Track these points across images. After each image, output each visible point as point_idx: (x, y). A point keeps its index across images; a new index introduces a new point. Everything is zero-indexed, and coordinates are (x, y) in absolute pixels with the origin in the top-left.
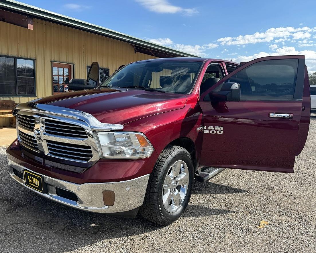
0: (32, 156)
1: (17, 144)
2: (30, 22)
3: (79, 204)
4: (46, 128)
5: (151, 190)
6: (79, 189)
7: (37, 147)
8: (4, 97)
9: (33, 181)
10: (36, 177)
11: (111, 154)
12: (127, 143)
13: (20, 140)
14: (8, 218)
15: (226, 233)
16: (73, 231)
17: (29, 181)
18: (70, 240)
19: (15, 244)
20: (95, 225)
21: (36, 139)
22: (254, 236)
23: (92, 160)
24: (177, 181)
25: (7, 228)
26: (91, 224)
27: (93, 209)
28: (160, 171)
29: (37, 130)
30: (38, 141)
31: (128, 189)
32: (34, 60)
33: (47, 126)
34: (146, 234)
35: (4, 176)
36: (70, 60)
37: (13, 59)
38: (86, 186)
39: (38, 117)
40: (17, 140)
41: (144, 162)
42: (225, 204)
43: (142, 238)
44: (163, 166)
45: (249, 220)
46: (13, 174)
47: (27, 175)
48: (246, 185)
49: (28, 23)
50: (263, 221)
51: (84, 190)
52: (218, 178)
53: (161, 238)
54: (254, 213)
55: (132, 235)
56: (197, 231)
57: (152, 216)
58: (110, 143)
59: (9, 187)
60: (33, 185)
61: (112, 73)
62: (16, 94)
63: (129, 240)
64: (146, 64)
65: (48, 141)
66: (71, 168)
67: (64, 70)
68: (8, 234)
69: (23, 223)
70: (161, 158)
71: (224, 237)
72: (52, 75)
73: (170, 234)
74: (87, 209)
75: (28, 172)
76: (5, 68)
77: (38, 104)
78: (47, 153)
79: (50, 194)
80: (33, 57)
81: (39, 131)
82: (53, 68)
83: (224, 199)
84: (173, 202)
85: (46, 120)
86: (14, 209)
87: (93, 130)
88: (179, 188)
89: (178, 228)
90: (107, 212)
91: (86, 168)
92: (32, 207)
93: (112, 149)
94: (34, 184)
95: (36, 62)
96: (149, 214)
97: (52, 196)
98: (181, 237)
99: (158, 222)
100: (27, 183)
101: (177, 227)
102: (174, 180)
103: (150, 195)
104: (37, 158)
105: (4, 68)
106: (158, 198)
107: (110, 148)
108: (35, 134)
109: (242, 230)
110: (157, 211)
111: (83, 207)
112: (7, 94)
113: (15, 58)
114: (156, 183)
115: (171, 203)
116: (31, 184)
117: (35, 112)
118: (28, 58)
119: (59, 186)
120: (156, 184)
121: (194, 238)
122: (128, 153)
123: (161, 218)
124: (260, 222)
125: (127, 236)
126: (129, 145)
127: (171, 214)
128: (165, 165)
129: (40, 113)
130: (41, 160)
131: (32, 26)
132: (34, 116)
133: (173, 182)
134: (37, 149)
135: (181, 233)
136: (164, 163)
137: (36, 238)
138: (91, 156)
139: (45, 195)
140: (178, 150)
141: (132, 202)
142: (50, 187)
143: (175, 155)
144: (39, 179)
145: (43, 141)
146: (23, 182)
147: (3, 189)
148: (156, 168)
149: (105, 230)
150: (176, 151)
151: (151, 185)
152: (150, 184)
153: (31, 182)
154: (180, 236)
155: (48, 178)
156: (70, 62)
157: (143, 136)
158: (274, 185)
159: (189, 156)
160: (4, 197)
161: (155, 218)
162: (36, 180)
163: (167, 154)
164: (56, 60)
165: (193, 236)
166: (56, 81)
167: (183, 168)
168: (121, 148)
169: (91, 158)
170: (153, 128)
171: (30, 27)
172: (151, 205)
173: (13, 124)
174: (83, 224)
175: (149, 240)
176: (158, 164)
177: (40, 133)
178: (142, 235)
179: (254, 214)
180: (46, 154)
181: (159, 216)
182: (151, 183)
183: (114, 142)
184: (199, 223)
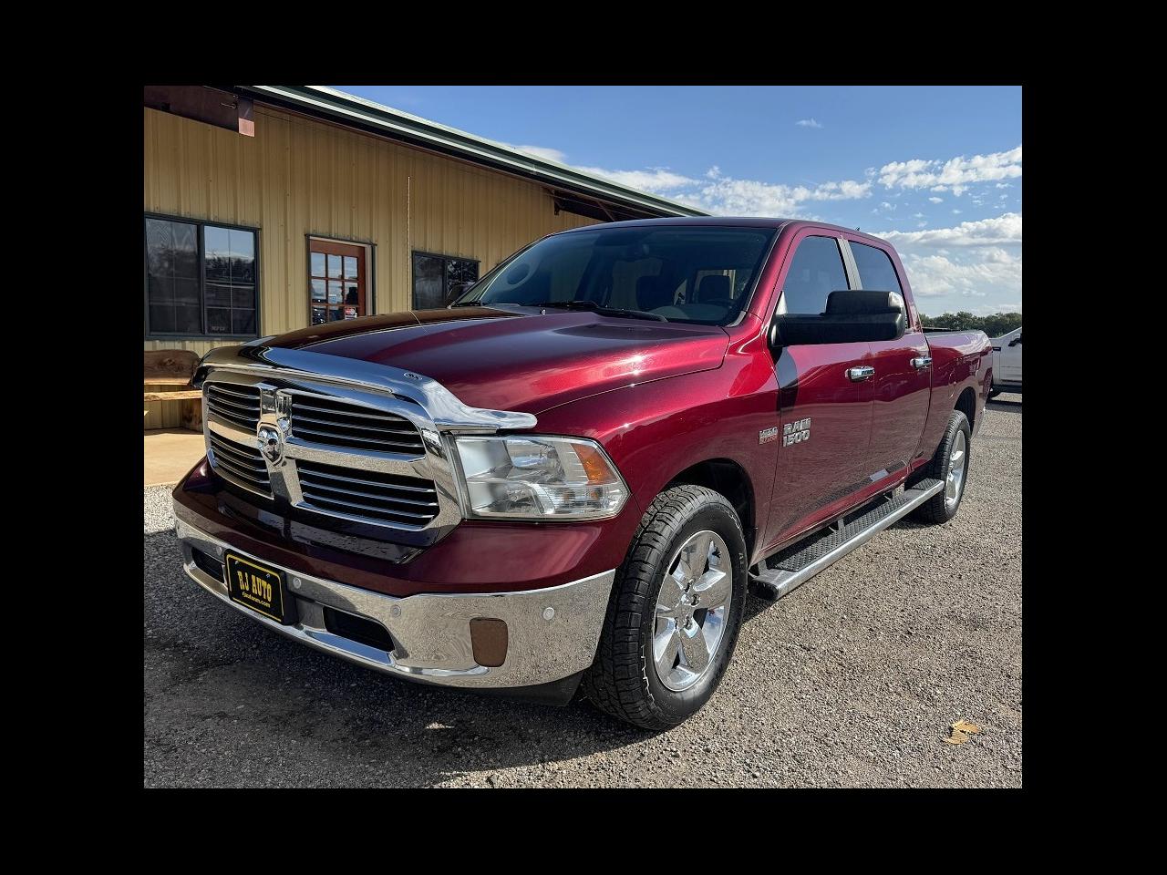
0: (248, 509)
1: (203, 474)
2: (247, 113)
3: (397, 658)
4: (295, 423)
5: (619, 620)
6: (396, 612)
7: (268, 482)
8: (164, 340)
9: (254, 585)
10: (262, 575)
11: (496, 506)
12: (546, 473)
13: (213, 462)
14: (176, 701)
15: (850, 758)
16: (375, 744)
17: (242, 587)
18: (366, 771)
19: (197, 779)
20: (442, 726)
21: (264, 458)
22: (937, 767)
23: (435, 523)
24: (695, 596)
25: (173, 732)
26: (431, 723)
27: (439, 674)
28: (646, 563)
29: (269, 430)
30: (268, 463)
31: (549, 613)
32: (256, 232)
33: (299, 418)
34: (602, 757)
35: (165, 574)
36: (361, 233)
37: (194, 227)
38: (419, 603)
39: (272, 388)
40: (204, 461)
41: (598, 531)
42: (839, 668)
43: (589, 769)
44: (657, 545)
45: (918, 717)
46: (193, 564)
47: (234, 567)
48: (903, 611)
49: (240, 114)
50: (962, 721)
51: (411, 618)
52: (813, 590)
53: (649, 770)
54: (932, 697)
55: (556, 760)
56: (758, 750)
57: (619, 700)
58: (492, 471)
59: (180, 607)
60: (253, 599)
61: (487, 269)
62: (202, 331)
63: (547, 774)
64: (598, 235)
65: (300, 463)
66: (370, 549)
67: (346, 262)
68: (176, 750)
69: (222, 716)
70: (651, 522)
71: (843, 769)
72: (309, 277)
73: (676, 756)
74: (421, 674)
75: (239, 560)
76: (170, 261)
77: (271, 349)
78: (297, 499)
79: (306, 628)
80: (251, 220)
81: (275, 434)
82: (313, 255)
83: (837, 652)
84: (682, 661)
85: (296, 398)
86: (196, 673)
87: (443, 429)
88: (700, 616)
89: (699, 741)
90: (481, 687)
91: (418, 548)
92: (247, 666)
93: (500, 490)
94: (257, 596)
95: (262, 234)
96: (612, 694)
97: (312, 634)
98: (711, 766)
99: (638, 721)
100: (235, 593)
101: (696, 737)
102: (686, 590)
103: (614, 636)
104: (265, 516)
105: (166, 260)
106: (640, 646)
107: (492, 487)
108: (262, 442)
109: (899, 749)
110: (636, 686)
111: (407, 670)
112: (174, 331)
113: (200, 225)
114: (635, 600)
115: (677, 662)
116: (246, 596)
117: (262, 375)
118: (239, 224)
119: (334, 602)
120: (635, 603)
121: (749, 772)
122: (550, 504)
123: (648, 707)
124: (953, 726)
125: (542, 761)
126: (554, 477)
127: (678, 696)
128: (661, 545)
129: (279, 377)
130: (278, 521)
131: (251, 124)
132: (260, 386)
133: (684, 598)
134: (267, 489)
135: (710, 755)
136: (658, 538)
137: (261, 761)
138: (436, 511)
139: (290, 630)
140: (702, 498)
141: (558, 656)
142: (305, 604)
143: (692, 513)
144: (272, 580)
145: (284, 464)
146: (222, 591)
147: (161, 612)
148: (634, 552)
149: (474, 743)
150: (696, 500)
151: (618, 604)
152: (615, 601)
153: (248, 589)
154: (705, 763)
155: (300, 578)
156: (361, 238)
157: (596, 452)
158: (987, 614)
159: (735, 518)
160: (165, 637)
161: (629, 708)
162: (264, 583)
163: (667, 510)
164: (320, 231)
165: (748, 765)
166: (321, 295)
167: (714, 554)
168: (530, 488)
169: (434, 517)
170: (623, 429)
171: (246, 127)
172: (617, 666)
173: (193, 423)
174: (405, 722)
175: (611, 774)
176: (641, 538)
177: (277, 438)
178: (590, 760)
179: (930, 698)
180: (294, 504)
181: (642, 702)
182: (618, 600)
183: (504, 468)
184: (763, 724)
